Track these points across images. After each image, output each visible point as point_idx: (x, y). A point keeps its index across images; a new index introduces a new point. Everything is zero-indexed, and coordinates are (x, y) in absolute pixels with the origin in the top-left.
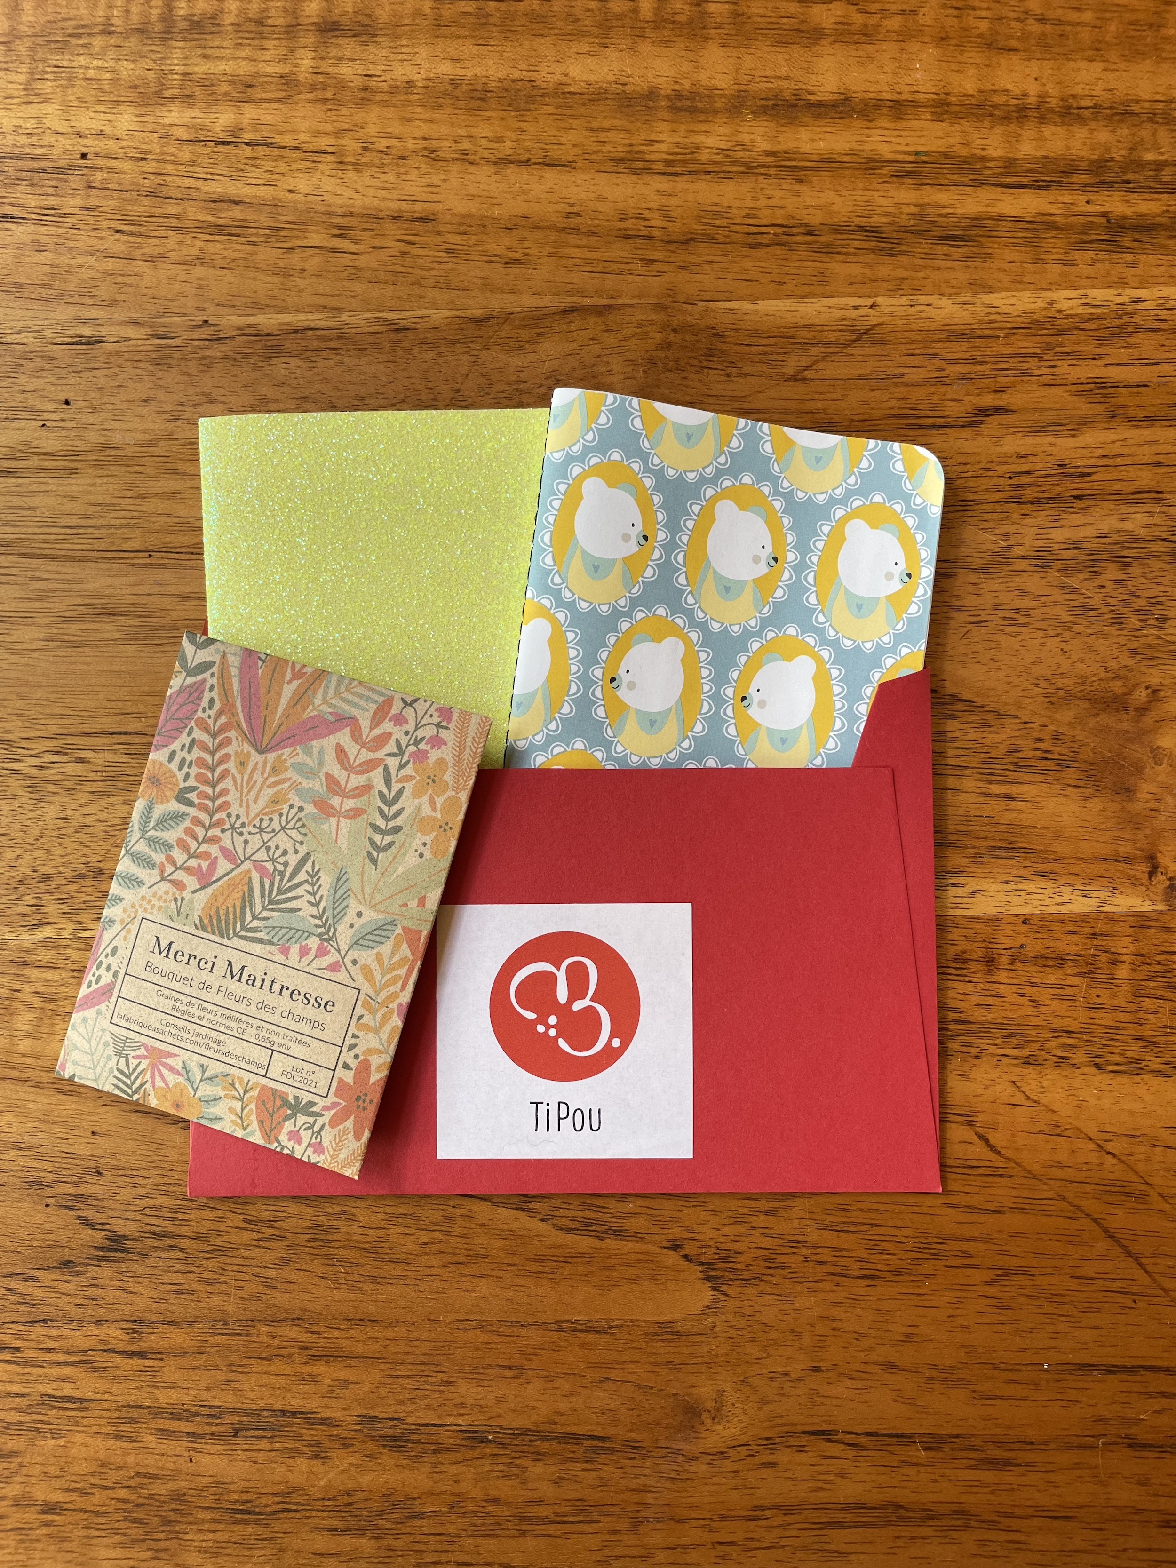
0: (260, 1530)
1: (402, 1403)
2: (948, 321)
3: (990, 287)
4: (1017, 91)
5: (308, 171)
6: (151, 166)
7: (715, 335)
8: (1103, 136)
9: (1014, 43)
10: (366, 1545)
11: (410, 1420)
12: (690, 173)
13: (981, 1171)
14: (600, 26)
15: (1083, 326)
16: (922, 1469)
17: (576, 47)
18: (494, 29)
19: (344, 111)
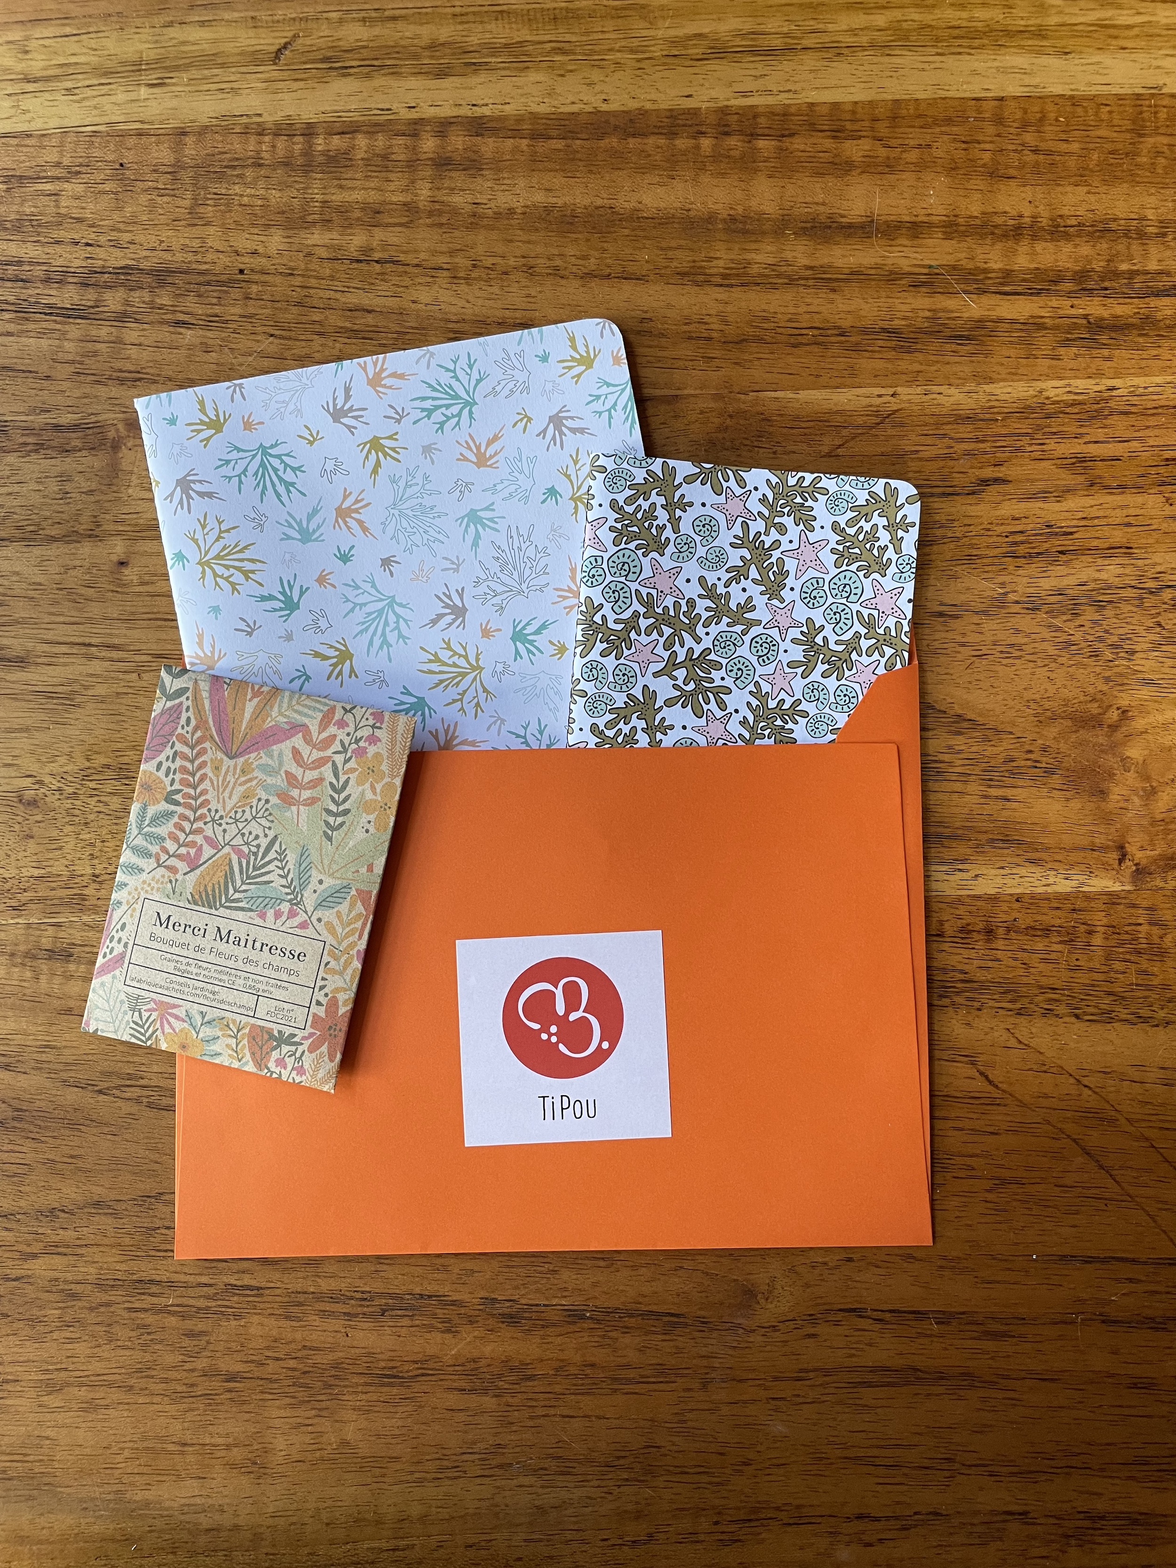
0: (403, 1390)
1: (516, 1288)
2: (955, 407)
3: (991, 378)
4: (1014, 213)
5: (428, 284)
6: (297, 281)
7: (763, 420)
8: (1085, 250)
9: (1012, 172)
10: (489, 1402)
11: (523, 1301)
12: (742, 285)
13: (982, 1101)
14: (668, 161)
15: (1067, 410)
16: (935, 1339)
17: (649, 178)
18: (580, 163)
19: (457, 233)
